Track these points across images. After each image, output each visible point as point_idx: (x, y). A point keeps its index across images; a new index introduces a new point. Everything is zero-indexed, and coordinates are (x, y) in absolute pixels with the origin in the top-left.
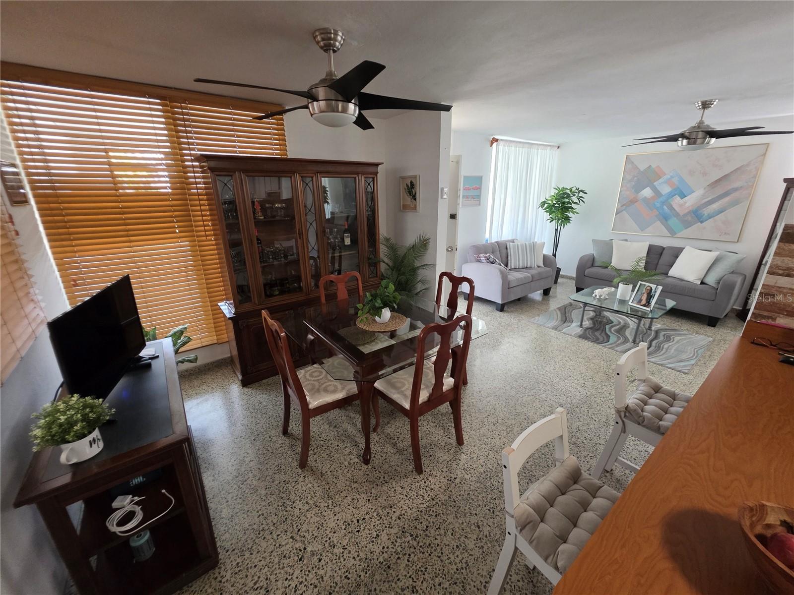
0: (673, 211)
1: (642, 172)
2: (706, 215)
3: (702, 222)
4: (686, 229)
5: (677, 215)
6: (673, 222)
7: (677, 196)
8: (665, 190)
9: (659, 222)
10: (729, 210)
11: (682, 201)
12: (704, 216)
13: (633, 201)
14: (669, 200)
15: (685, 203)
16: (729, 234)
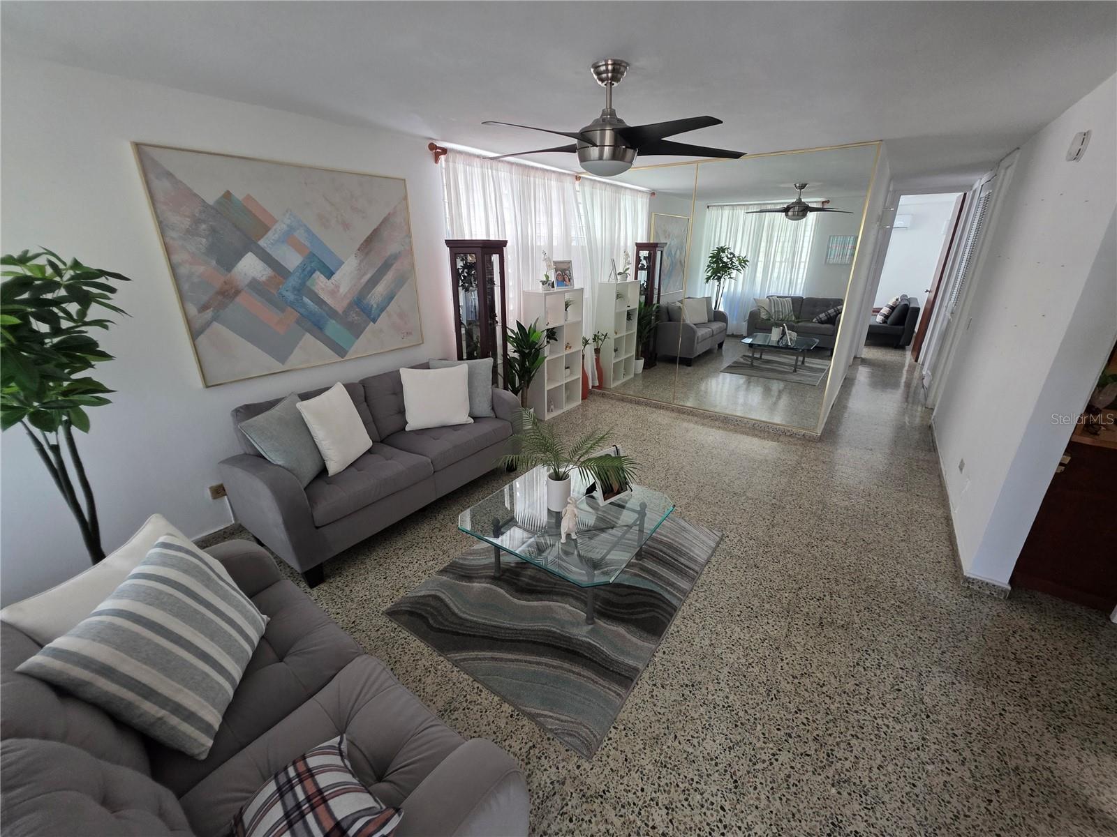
0: (324, 306)
1: (212, 208)
2: (375, 306)
3: (374, 321)
4: (358, 338)
5: (333, 313)
6: (332, 328)
7: (318, 273)
8: (292, 260)
9: (308, 335)
10: (399, 293)
11: (329, 284)
12: (373, 309)
13: (228, 293)
14: (308, 283)
15: (338, 287)
16: (411, 333)
